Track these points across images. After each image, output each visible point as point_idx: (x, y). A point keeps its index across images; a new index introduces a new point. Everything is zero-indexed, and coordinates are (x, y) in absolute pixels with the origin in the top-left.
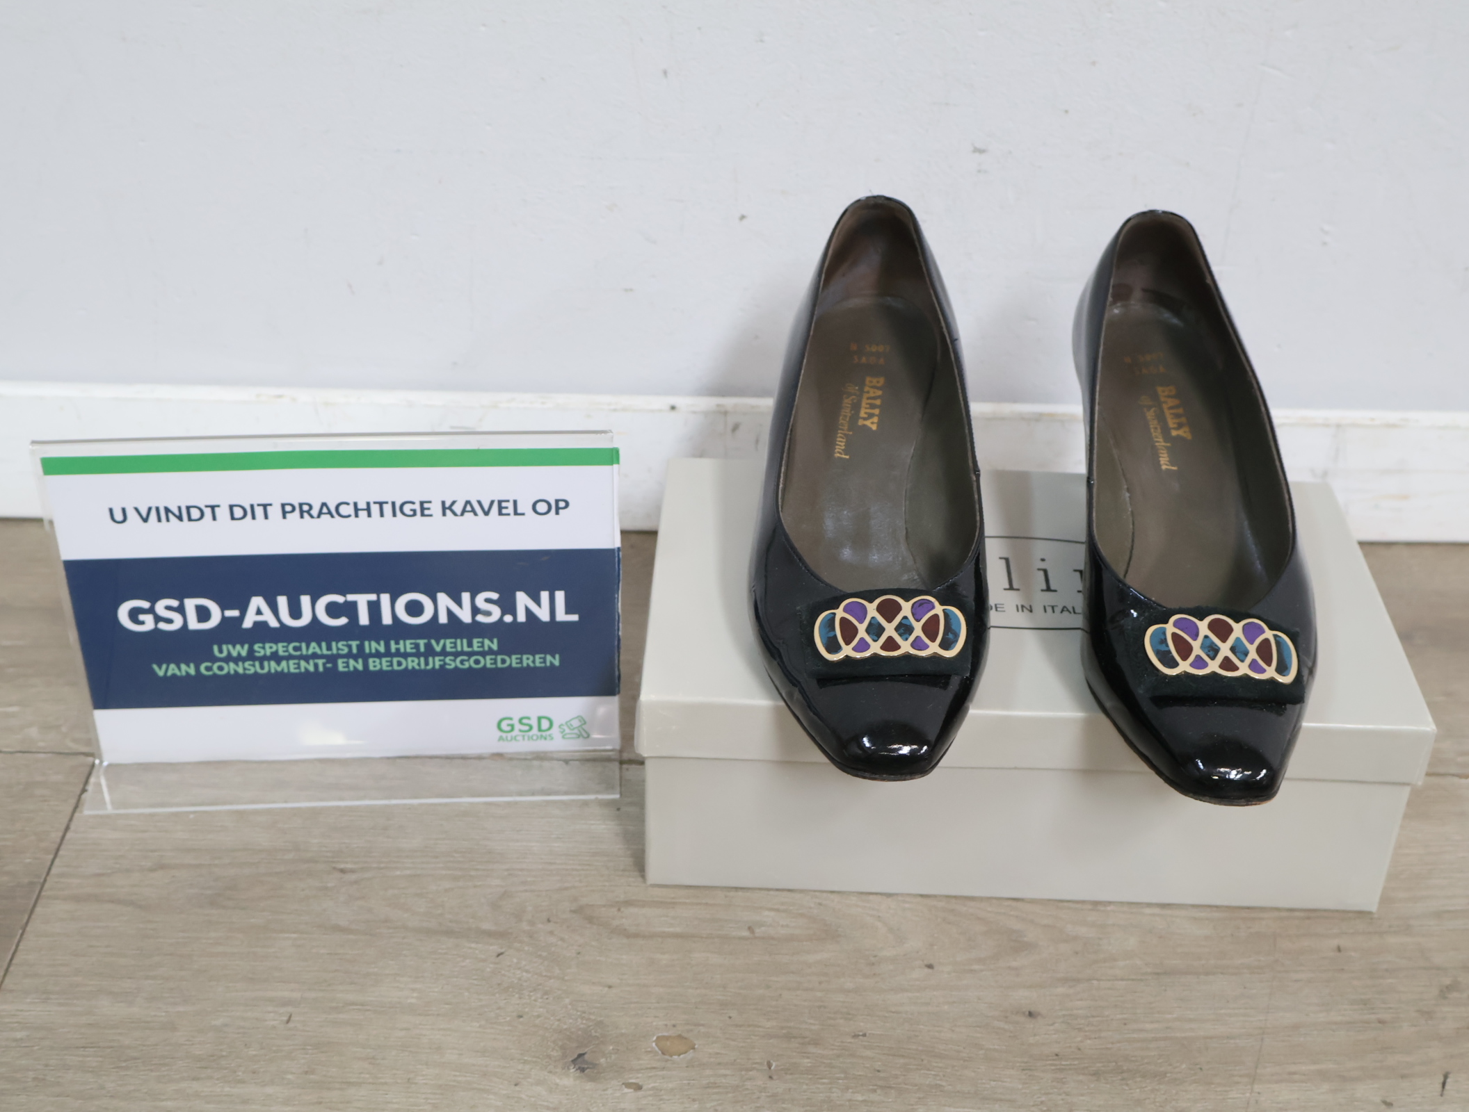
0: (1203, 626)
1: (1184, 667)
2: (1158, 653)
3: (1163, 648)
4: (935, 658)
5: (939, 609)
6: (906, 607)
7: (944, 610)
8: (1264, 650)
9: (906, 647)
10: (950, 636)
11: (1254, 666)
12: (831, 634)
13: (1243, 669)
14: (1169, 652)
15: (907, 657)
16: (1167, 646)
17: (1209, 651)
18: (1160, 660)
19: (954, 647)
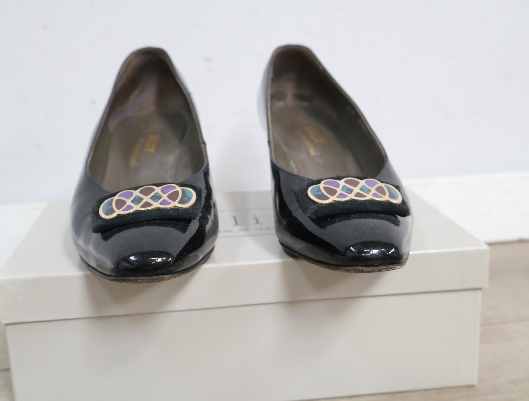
0: (342, 183)
1: (332, 199)
2: (316, 196)
3: (319, 193)
4: (176, 209)
5: (179, 189)
6: (158, 190)
7: (182, 189)
8: (380, 190)
9: (156, 205)
10: (186, 199)
11: (374, 195)
12: (110, 207)
13: (369, 197)
14: (323, 194)
15: (158, 209)
16: (321, 192)
17: (347, 191)
18: (318, 198)
19: (188, 203)
